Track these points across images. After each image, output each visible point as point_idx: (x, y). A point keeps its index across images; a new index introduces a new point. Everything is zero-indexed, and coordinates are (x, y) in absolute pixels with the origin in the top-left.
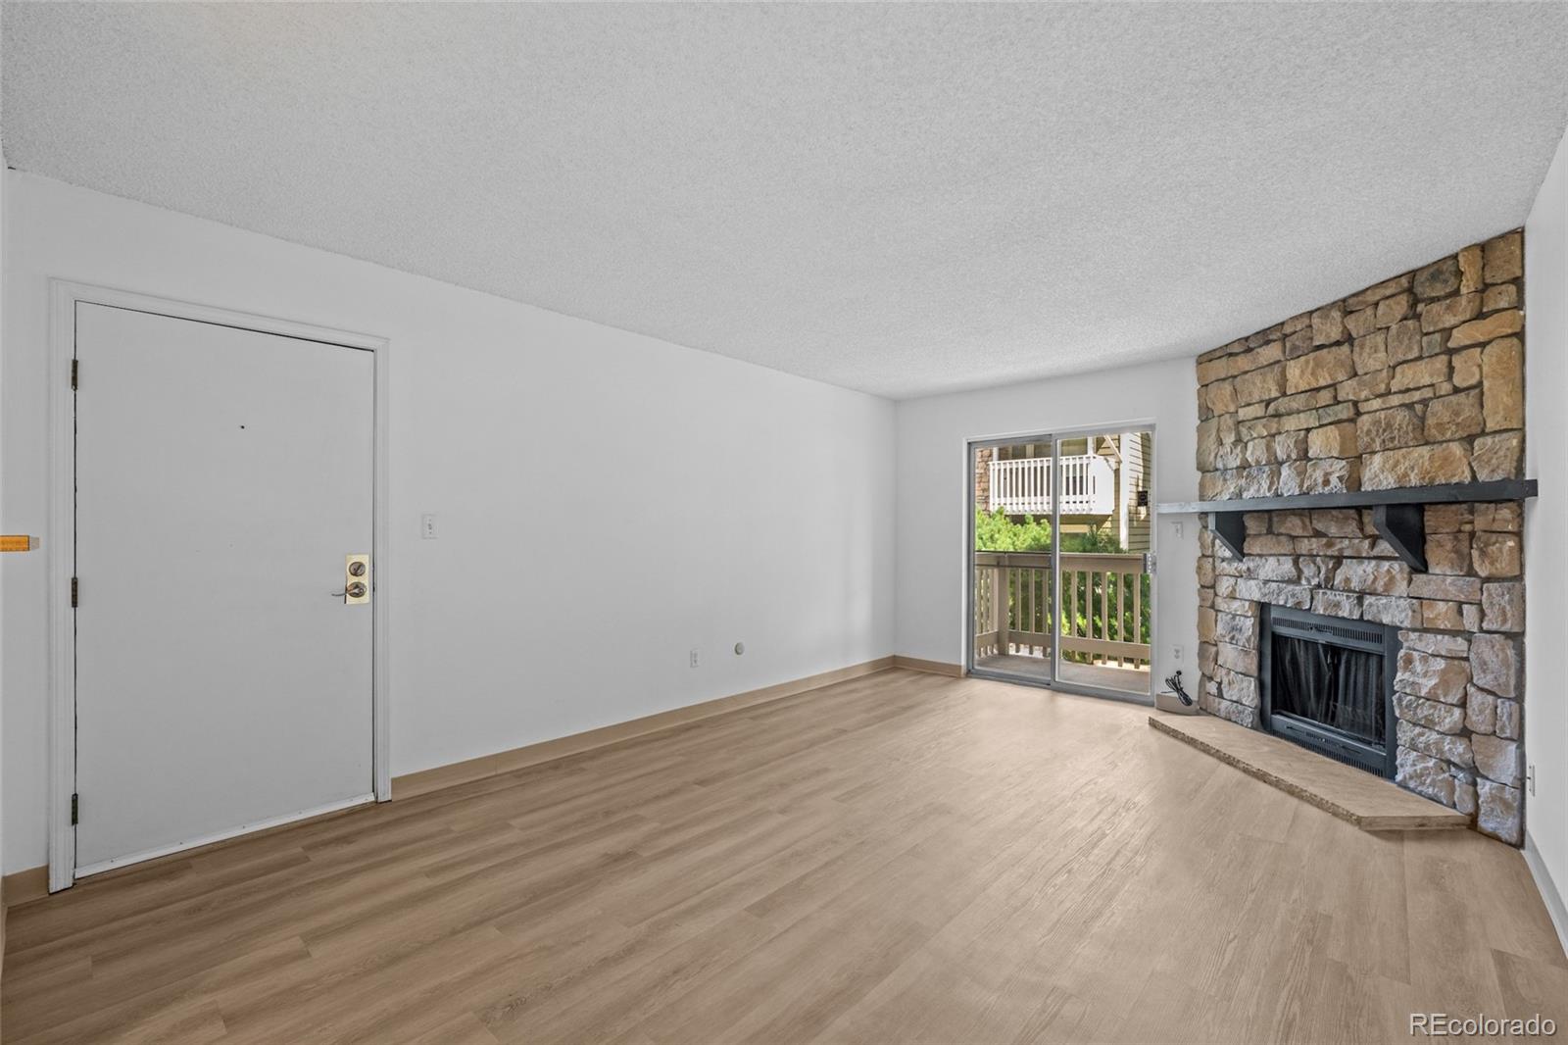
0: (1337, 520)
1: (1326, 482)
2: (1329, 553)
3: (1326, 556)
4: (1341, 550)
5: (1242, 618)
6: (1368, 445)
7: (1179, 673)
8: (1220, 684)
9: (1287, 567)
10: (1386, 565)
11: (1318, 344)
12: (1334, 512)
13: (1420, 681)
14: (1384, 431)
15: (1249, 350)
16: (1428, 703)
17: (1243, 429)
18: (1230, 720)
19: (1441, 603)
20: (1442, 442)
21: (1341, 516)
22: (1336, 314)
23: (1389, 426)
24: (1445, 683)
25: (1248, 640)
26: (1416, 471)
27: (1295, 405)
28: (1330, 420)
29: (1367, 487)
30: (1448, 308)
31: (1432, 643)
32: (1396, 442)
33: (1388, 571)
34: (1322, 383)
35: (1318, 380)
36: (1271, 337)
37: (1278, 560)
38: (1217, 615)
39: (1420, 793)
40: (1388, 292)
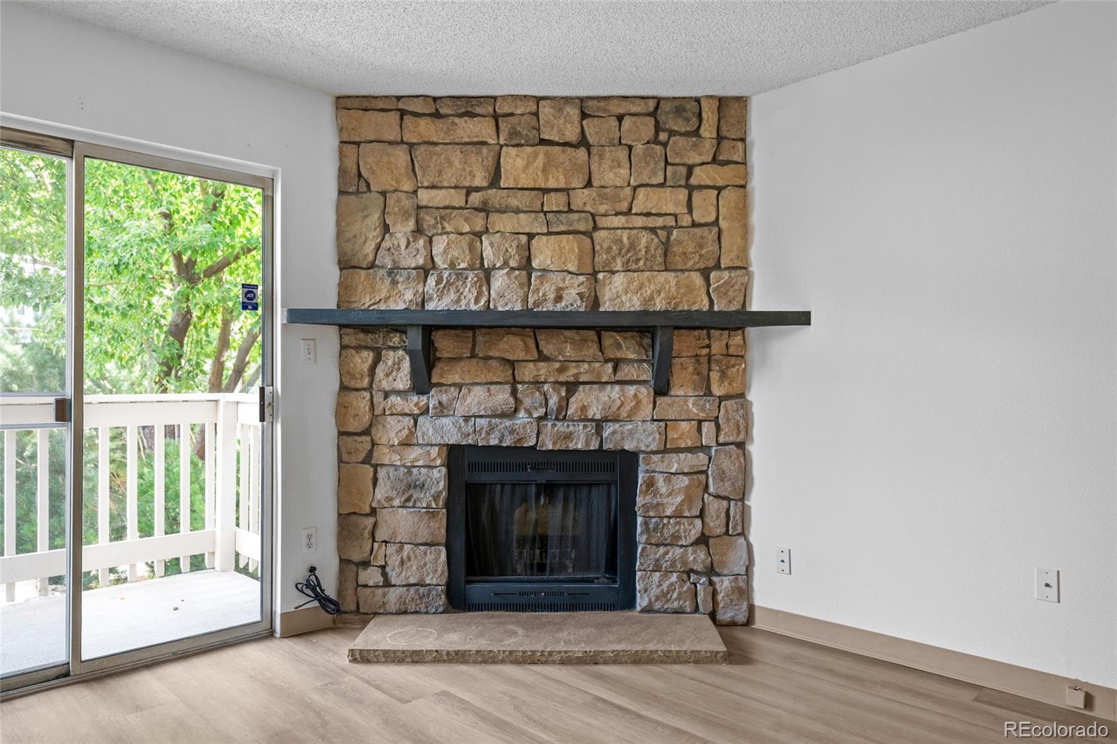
0: (573, 342)
1: (559, 299)
2: (562, 378)
3: (557, 382)
4: (576, 375)
5: (424, 471)
6: (607, 263)
7: (312, 570)
8: (383, 567)
9: (502, 397)
10: (631, 390)
11: (547, 137)
12: (567, 333)
13: (665, 501)
14: (628, 251)
15: (437, 115)
16: (672, 521)
17: (427, 218)
18: (405, 612)
19: (683, 423)
20: (683, 271)
21: (577, 338)
22: (574, 112)
23: (633, 246)
24: (689, 499)
25: (436, 498)
26: (663, 295)
27: (513, 203)
28: (563, 228)
29: (606, 306)
30: (695, 145)
31: (675, 463)
32: (641, 263)
33: (635, 395)
34: (552, 184)
35: (548, 180)
36: (479, 110)
37: (489, 390)
38: (376, 472)
39: (665, 612)
40: (634, 109)
